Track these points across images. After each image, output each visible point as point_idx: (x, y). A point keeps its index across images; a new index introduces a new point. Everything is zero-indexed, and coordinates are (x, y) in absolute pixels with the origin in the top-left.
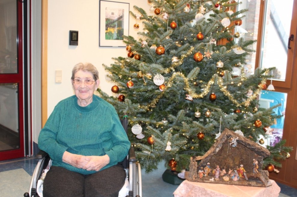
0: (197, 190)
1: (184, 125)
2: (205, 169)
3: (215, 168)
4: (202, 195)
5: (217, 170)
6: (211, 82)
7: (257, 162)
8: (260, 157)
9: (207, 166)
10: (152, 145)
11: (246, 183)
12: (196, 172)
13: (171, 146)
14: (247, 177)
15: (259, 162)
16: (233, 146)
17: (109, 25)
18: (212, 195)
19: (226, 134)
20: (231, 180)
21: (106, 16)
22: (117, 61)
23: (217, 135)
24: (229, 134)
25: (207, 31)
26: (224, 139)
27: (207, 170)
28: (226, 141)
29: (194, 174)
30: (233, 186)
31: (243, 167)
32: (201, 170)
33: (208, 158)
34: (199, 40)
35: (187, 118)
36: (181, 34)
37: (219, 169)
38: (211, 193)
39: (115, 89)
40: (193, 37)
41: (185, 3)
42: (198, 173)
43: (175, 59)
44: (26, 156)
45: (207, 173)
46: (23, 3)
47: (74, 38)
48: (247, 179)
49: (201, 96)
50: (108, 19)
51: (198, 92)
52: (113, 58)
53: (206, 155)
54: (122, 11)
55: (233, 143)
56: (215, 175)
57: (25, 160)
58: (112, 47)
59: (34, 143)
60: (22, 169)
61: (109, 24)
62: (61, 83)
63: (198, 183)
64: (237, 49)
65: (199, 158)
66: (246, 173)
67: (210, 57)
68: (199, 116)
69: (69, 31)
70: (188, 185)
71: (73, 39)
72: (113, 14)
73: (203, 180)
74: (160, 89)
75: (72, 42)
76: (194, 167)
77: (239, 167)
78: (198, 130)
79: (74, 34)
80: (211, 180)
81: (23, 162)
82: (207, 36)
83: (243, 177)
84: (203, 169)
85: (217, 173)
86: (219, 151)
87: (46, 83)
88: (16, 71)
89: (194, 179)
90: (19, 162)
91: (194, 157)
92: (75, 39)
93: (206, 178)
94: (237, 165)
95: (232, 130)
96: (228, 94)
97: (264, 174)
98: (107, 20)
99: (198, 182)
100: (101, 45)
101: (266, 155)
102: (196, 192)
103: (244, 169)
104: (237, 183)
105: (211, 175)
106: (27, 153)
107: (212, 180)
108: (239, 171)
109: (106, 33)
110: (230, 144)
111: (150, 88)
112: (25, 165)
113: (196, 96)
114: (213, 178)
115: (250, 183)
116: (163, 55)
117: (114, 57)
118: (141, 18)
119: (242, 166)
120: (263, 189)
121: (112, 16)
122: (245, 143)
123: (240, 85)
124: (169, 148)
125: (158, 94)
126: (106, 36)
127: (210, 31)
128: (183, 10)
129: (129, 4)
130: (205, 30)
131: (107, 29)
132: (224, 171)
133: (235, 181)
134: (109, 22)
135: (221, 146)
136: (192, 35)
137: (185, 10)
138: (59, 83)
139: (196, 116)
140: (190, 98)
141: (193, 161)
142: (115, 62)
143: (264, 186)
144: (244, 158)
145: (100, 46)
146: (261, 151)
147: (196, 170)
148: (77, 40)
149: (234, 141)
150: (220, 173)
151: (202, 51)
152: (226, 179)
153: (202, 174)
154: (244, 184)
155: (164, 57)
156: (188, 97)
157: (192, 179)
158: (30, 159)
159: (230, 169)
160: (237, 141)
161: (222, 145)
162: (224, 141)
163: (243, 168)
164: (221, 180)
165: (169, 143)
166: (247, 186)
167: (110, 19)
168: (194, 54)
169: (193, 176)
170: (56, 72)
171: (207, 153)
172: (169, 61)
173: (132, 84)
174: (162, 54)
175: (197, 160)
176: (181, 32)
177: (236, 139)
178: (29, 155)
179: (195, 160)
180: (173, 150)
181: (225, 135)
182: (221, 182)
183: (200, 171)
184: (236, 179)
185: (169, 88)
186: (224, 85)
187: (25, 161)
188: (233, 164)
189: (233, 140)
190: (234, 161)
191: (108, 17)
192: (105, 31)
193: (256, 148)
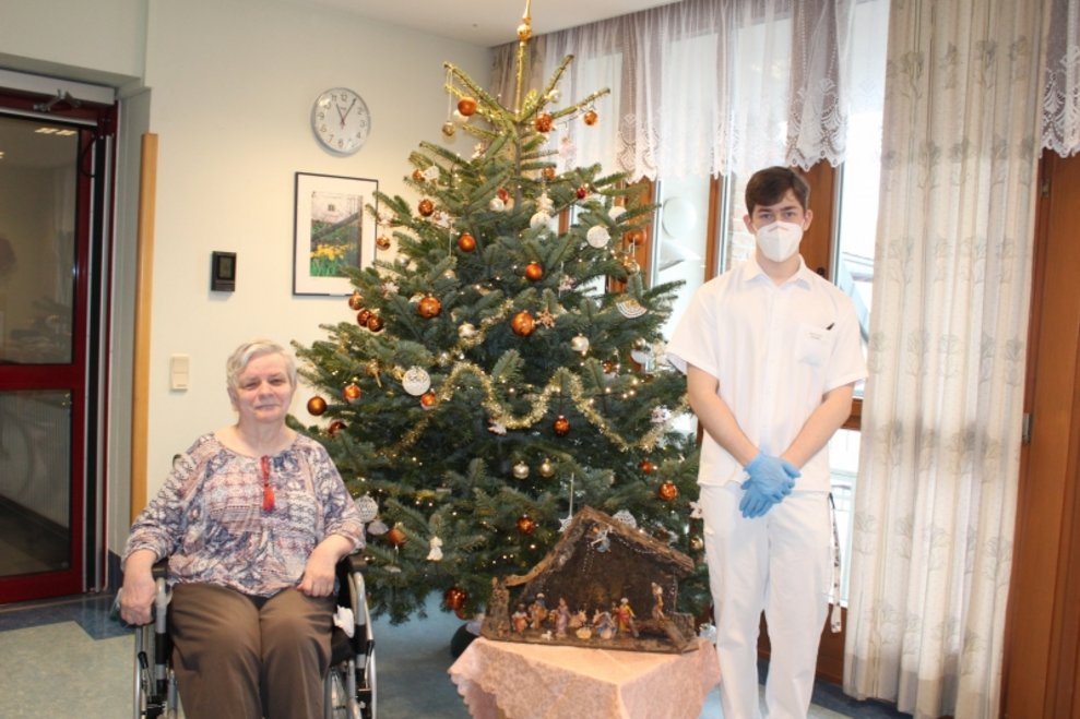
0: (507, 662)
1: (478, 496)
2: (530, 609)
3: (556, 606)
4: (517, 673)
5: (560, 612)
6: (553, 388)
7: (659, 591)
8: (669, 577)
9: (537, 602)
10: (396, 548)
11: (632, 643)
12: (507, 617)
13: (444, 549)
14: (638, 629)
15: (666, 591)
16: (600, 549)
17: (322, 238)
18: (541, 672)
19: (582, 517)
20: (595, 636)
21: (314, 215)
22: (333, 334)
23: (562, 521)
24: (589, 517)
25: (554, 257)
26: (578, 531)
27: (538, 611)
28: (583, 538)
29: (502, 622)
30: (600, 650)
31: (628, 604)
32: (521, 611)
33: (540, 582)
34: (532, 280)
35: (495, 479)
36: (489, 266)
37: (565, 608)
38: (538, 668)
39: (316, 405)
40: (518, 273)
41: (493, 188)
42: (511, 619)
43: (466, 329)
44: (88, 588)
45: (537, 621)
46: (93, 180)
47: (223, 272)
48: (637, 634)
49: (526, 422)
50: (318, 222)
51: (519, 413)
52: (321, 326)
53: (533, 573)
54: (356, 202)
55: (598, 540)
56: (555, 623)
57: (84, 600)
58: (328, 295)
59: (111, 553)
60: (73, 624)
61: (323, 233)
62: (184, 391)
63: (512, 644)
64: (627, 306)
65: (514, 580)
66: (634, 619)
67: (553, 325)
68: (524, 474)
69: (211, 253)
70: (484, 649)
71: (222, 275)
72: (331, 208)
73: (525, 636)
74: (423, 405)
75: (217, 281)
76: (500, 603)
77: (619, 604)
78: (516, 510)
79: (225, 262)
80: (544, 636)
81: (79, 605)
82: (553, 270)
83: (628, 630)
84: (526, 610)
85: (562, 620)
86: (567, 563)
87: (146, 389)
88: (67, 359)
89: (501, 633)
90: (66, 605)
91: (501, 579)
92: (229, 274)
93: (534, 633)
94: (615, 600)
95: (600, 509)
96: (597, 418)
97: (682, 622)
98: (316, 224)
99: (510, 641)
100: (297, 291)
101: (684, 571)
102: (503, 665)
103: (632, 608)
104: (610, 644)
105: (546, 624)
106: (91, 583)
107: (548, 636)
108: (617, 615)
109: (312, 259)
110: (592, 543)
111: (396, 403)
112: (84, 612)
113: (512, 423)
114: (549, 632)
115: (643, 643)
116: (435, 320)
117: (327, 322)
118: (393, 223)
119: (625, 600)
120: (673, 658)
121: (331, 213)
122: (630, 541)
123: (629, 397)
124: (435, 554)
125: (418, 419)
126: (312, 267)
127: (559, 259)
128: (487, 204)
129: (377, 181)
130: (548, 256)
131: (314, 249)
132: (582, 615)
133: (606, 640)
134: (320, 230)
135: (570, 550)
136: (515, 267)
137: (493, 206)
138: (182, 391)
139: (518, 476)
140: (499, 428)
141: (499, 588)
142: (330, 337)
143: (675, 650)
144: (634, 582)
145: (294, 293)
146: (670, 561)
147: (505, 612)
148: (233, 277)
149: (601, 537)
150: (568, 620)
151: (533, 309)
152: (584, 634)
153: (523, 622)
154: (626, 646)
155: (437, 324)
156: (495, 425)
157: (498, 635)
158: (97, 598)
159: (597, 611)
160: (609, 535)
161: (573, 549)
162: (577, 536)
163: (627, 607)
164: (571, 638)
165: (436, 542)
166: (632, 650)
167: (323, 223)
168: (511, 315)
169: (500, 627)
170: (173, 360)
171: (535, 568)
172: (453, 333)
173: (356, 392)
174: (433, 316)
175: (509, 585)
176: (487, 261)
177: (606, 532)
178: (97, 589)
179: (503, 585)
180: (448, 558)
181: (580, 522)
182: (570, 642)
183: (517, 615)
184: (607, 634)
185: (445, 402)
186: (585, 397)
187: (84, 604)
188: (606, 597)
189: (600, 533)
190: (608, 590)
191: (319, 217)
192: (309, 254)
193: (656, 555)
